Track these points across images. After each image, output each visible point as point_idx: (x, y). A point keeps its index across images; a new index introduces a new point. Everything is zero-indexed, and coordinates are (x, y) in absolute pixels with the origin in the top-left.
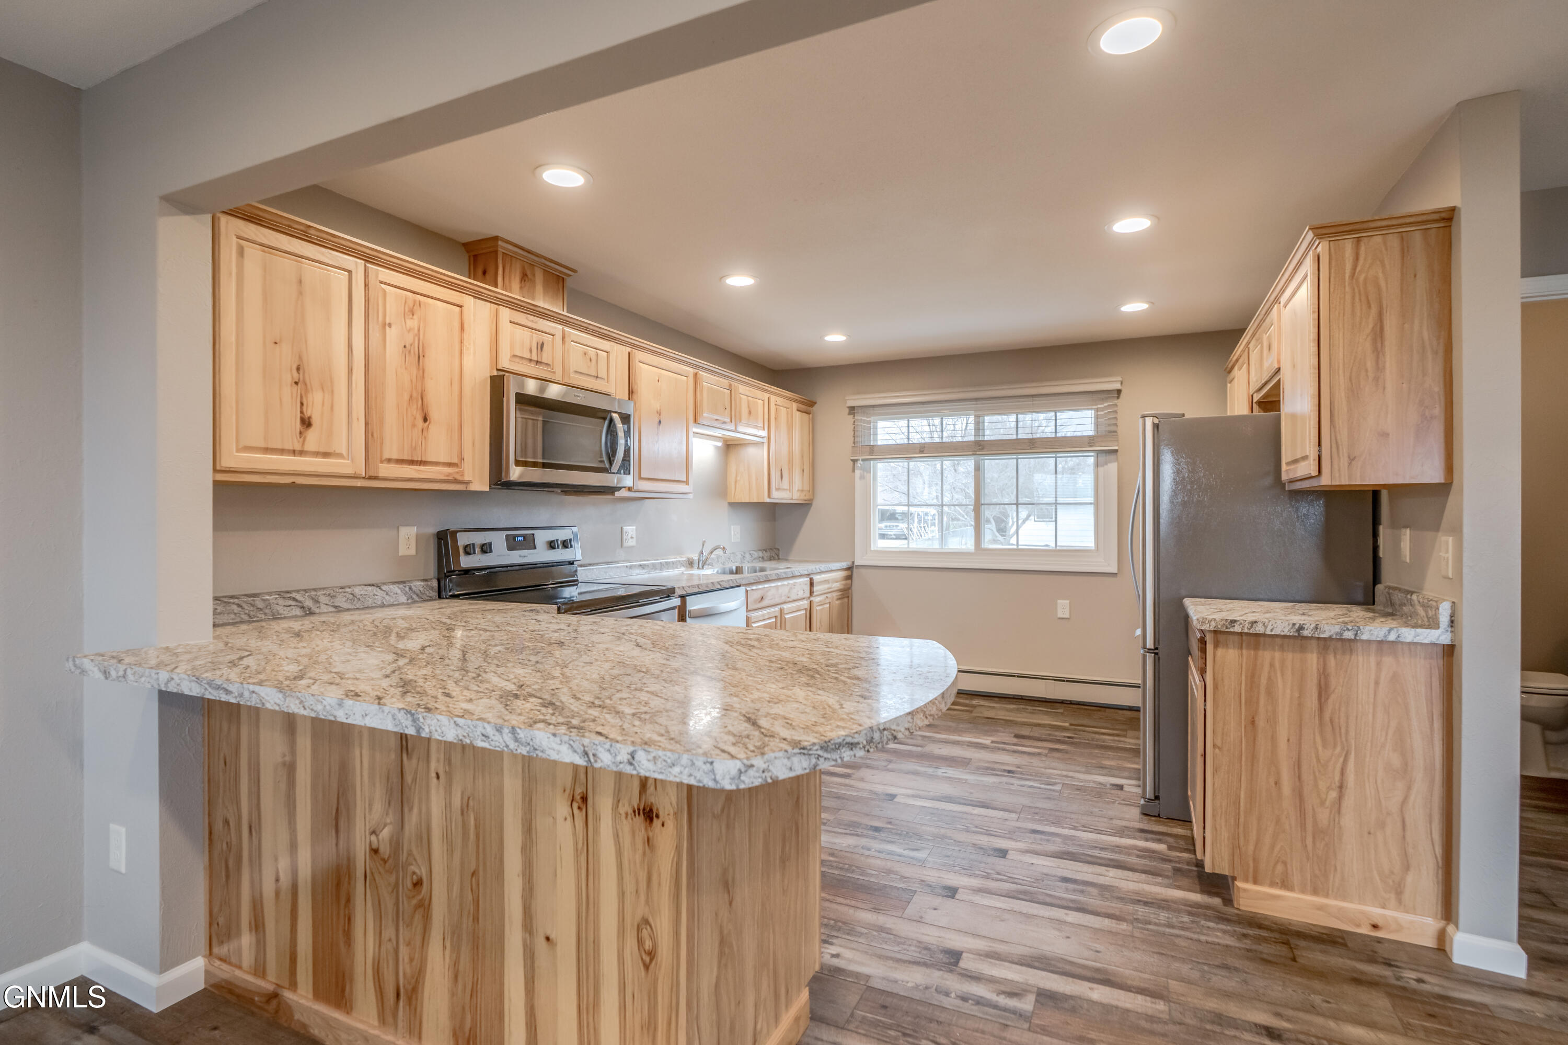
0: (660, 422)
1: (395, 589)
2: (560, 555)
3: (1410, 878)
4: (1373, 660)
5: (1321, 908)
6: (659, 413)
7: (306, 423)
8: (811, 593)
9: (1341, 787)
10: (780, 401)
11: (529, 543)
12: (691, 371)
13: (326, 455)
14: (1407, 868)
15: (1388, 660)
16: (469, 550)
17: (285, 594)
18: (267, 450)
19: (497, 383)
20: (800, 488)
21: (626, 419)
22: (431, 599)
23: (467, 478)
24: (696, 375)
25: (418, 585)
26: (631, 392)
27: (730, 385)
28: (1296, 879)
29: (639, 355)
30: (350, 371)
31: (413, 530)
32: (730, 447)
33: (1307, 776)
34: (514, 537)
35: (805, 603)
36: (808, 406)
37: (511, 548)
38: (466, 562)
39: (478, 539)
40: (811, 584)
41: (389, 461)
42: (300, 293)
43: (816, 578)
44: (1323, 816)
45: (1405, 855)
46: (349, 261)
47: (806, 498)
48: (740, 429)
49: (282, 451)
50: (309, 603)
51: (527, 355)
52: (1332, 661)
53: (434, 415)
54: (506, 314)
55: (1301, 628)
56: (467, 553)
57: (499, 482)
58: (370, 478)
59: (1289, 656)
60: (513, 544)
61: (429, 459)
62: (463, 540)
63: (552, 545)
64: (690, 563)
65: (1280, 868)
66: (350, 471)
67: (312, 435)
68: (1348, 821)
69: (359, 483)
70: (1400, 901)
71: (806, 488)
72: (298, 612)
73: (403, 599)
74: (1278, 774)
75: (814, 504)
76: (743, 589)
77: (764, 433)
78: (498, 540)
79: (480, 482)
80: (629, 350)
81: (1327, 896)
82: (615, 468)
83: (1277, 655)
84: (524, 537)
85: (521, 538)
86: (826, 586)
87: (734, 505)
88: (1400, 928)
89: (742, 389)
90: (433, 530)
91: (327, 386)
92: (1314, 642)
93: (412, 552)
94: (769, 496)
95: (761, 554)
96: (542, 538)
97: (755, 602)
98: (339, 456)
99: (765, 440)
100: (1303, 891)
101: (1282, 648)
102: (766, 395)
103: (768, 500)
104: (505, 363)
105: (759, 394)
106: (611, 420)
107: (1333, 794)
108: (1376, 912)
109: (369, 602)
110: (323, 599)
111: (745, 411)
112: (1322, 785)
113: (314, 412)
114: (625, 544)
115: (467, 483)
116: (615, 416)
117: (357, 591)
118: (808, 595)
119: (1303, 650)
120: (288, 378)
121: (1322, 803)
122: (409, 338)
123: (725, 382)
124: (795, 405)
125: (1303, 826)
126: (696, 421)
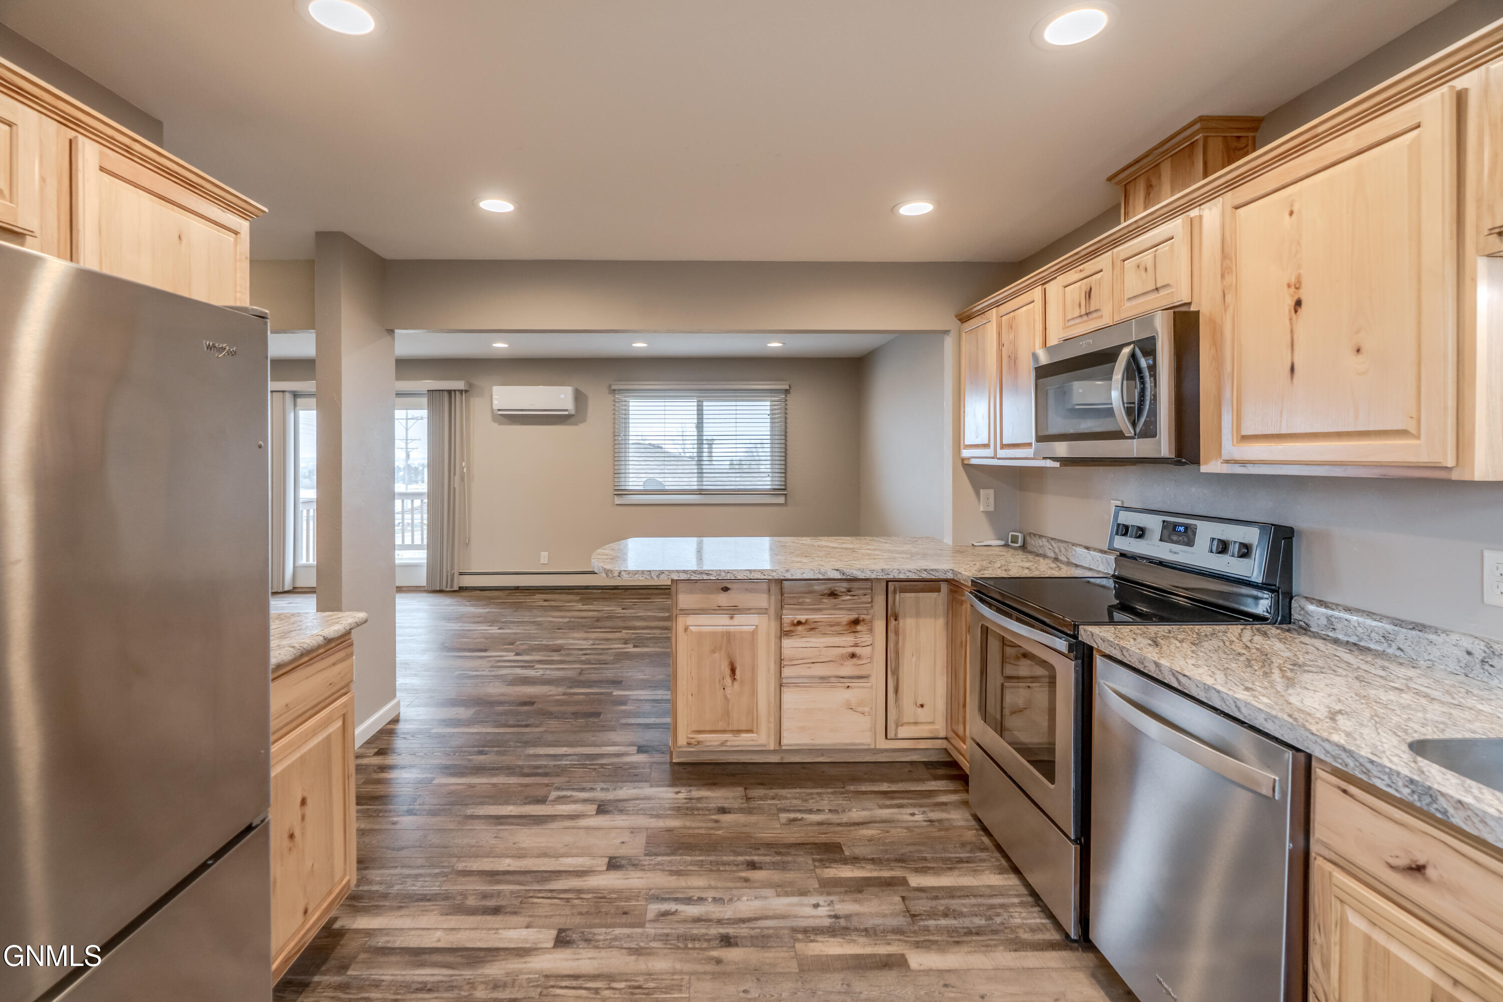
0: (1298, 303)
6: (1296, 286)
11: (1188, 536)
34: (1175, 525)
38: (1118, 542)
41: (1004, 446)
46: (990, 313)
49: (974, 446)
58: (998, 459)
60: (1168, 534)
66: (991, 455)
84: (1187, 527)
85: (1182, 529)
116: (1132, 349)
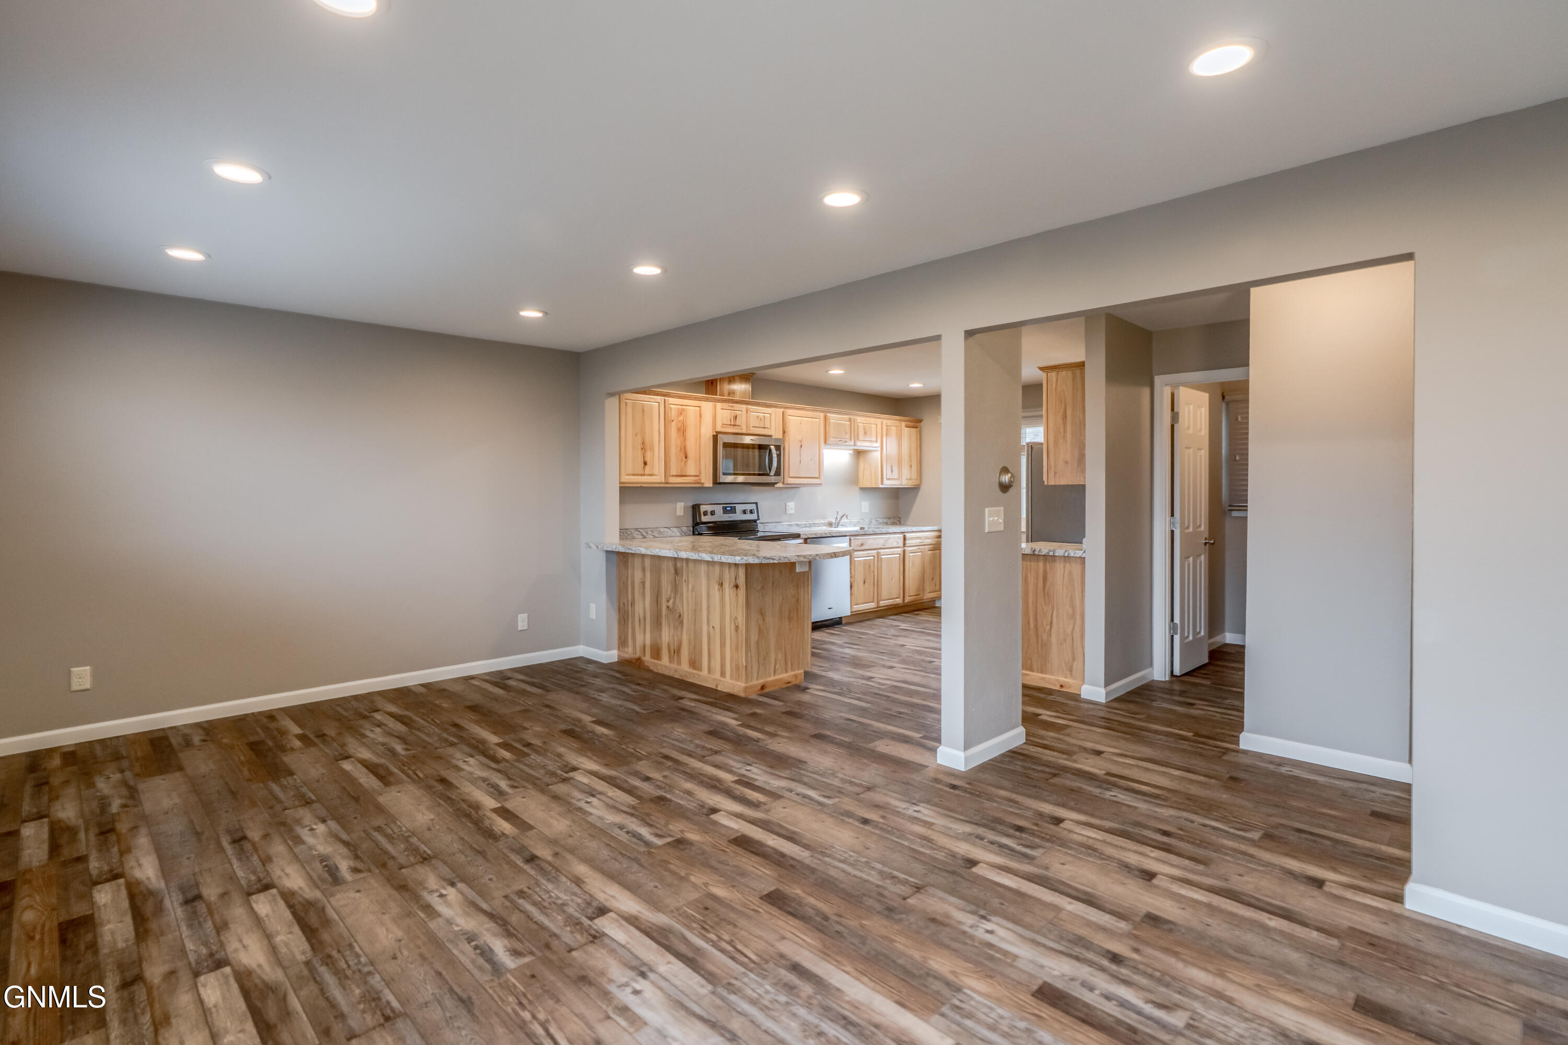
0: (801, 446)
1: (675, 530)
2: (749, 517)
3: (1075, 664)
4: (1062, 565)
5: (1043, 679)
6: (801, 441)
7: (645, 463)
8: (904, 545)
9: (1051, 624)
10: (889, 422)
11: (733, 510)
12: (822, 415)
13: (651, 475)
14: (1074, 659)
15: (1068, 565)
16: (705, 513)
17: (636, 530)
18: (634, 475)
19: (715, 438)
20: (908, 477)
21: (778, 448)
22: (689, 535)
23: (702, 481)
24: (825, 417)
25: (684, 529)
26: (784, 432)
27: (850, 419)
28: (1035, 667)
29: (789, 412)
30: (659, 442)
31: (683, 504)
32: (859, 454)
33: (1039, 619)
34: (727, 508)
35: (900, 550)
36: (916, 423)
37: (724, 513)
38: (704, 519)
39: (709, 508)
40: (905, 539)
41: (673, 476)
42: (643, 415)
43: (908, 535)
44: (1045, 637)
45: (1073, 653)
46: (659, 398)
47: (915, 483)
48: (858, 443)
49: (638, 475)
50: (644, 534)
51: (729, 423)
52: (1048, 566)
53: (689, 455)
54: (719, 405)
55: (1035, 551)
56: (705, 515)
57: (716, 482)
58: (667, 483)
59: (1033, 564)
60: (725, 511)
61: (688, 474)
62: (703, 508)
63: (744, 512)
64: (830, 524)
65: (1029, 661)
66: (659, 481)
67: (647, 468)
68: (1054, 639)
69: (662, 485)
70: (1071, 674)
71: (914, 476)
72: (641, 537)
73: (678, 534)
74: (1029, 619)
75: (923, 488)
76: (848, 538)
77: (878, 444)
78: (719, 509)
79: (709, 483)
80: (782, 410)
81: (1046, 674)
82: (772, 473)
83: (1029, 563)
85: (730, 509)
86: (918, 541)
87: (863, 489)
88: (1070, 687)
89: (860, 419)
90: (691, 504)
91: (652, 450)
92: (1042, 557)
93: (682, 514)
94: (882, 484)
95: (885, 520)
96: (739, 508)
97: (857, 546)
98: (656, 475)
99: (879, 449)
100: (1038, 672)
101: (1030, 561)
102: (879, 421)
103: (881, 486)
104: (719, 429)
105: (872, 420)
106: (770, 450)
107: (1048, 627)
108: (1062, 679)
109: (665, 535)
110: (650, 532)
111: (861, 432)
112: (1045, 623)
113: (648, 459)
114: (788, 512)
115: (703, 484)
116: (772, 447)
117: (661, 530)
118: (902, 545)
119: (1038, 561)
120: (640, 448)
121: (1044, 631)
122: (680, 425)
123: (847, 417)
124: (903, 424)
125: (1038, 644)
126: (825, 442)
